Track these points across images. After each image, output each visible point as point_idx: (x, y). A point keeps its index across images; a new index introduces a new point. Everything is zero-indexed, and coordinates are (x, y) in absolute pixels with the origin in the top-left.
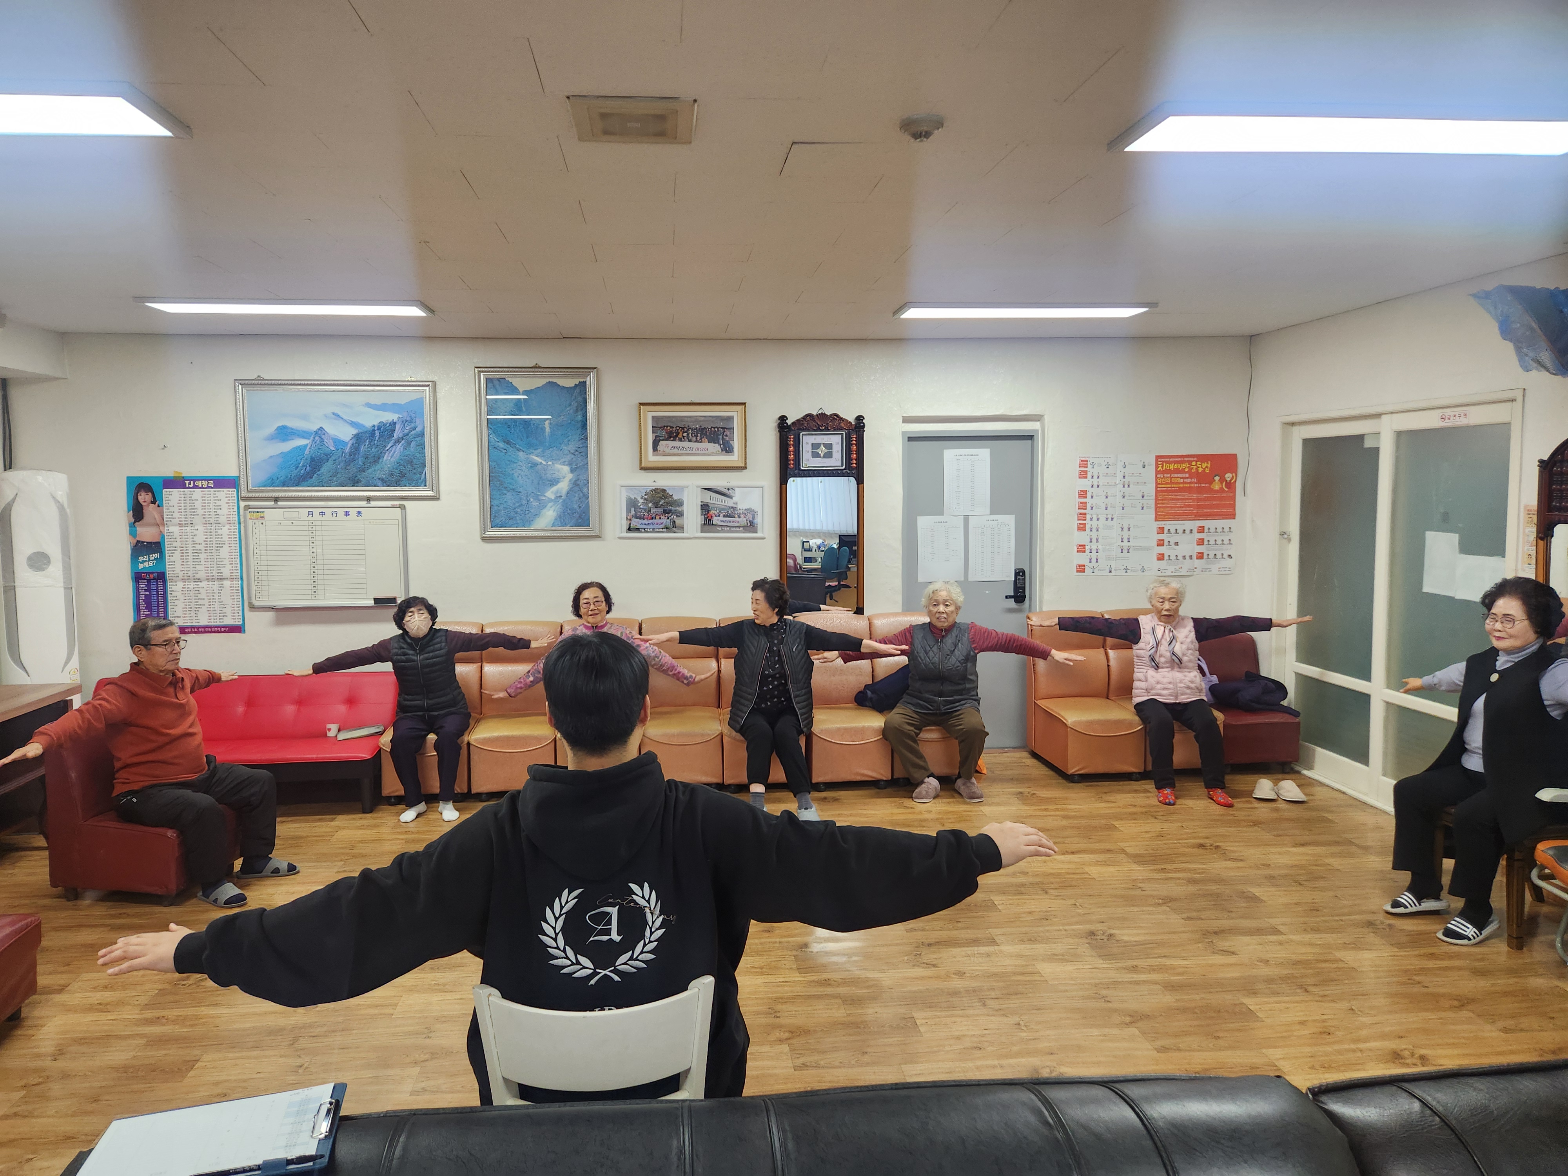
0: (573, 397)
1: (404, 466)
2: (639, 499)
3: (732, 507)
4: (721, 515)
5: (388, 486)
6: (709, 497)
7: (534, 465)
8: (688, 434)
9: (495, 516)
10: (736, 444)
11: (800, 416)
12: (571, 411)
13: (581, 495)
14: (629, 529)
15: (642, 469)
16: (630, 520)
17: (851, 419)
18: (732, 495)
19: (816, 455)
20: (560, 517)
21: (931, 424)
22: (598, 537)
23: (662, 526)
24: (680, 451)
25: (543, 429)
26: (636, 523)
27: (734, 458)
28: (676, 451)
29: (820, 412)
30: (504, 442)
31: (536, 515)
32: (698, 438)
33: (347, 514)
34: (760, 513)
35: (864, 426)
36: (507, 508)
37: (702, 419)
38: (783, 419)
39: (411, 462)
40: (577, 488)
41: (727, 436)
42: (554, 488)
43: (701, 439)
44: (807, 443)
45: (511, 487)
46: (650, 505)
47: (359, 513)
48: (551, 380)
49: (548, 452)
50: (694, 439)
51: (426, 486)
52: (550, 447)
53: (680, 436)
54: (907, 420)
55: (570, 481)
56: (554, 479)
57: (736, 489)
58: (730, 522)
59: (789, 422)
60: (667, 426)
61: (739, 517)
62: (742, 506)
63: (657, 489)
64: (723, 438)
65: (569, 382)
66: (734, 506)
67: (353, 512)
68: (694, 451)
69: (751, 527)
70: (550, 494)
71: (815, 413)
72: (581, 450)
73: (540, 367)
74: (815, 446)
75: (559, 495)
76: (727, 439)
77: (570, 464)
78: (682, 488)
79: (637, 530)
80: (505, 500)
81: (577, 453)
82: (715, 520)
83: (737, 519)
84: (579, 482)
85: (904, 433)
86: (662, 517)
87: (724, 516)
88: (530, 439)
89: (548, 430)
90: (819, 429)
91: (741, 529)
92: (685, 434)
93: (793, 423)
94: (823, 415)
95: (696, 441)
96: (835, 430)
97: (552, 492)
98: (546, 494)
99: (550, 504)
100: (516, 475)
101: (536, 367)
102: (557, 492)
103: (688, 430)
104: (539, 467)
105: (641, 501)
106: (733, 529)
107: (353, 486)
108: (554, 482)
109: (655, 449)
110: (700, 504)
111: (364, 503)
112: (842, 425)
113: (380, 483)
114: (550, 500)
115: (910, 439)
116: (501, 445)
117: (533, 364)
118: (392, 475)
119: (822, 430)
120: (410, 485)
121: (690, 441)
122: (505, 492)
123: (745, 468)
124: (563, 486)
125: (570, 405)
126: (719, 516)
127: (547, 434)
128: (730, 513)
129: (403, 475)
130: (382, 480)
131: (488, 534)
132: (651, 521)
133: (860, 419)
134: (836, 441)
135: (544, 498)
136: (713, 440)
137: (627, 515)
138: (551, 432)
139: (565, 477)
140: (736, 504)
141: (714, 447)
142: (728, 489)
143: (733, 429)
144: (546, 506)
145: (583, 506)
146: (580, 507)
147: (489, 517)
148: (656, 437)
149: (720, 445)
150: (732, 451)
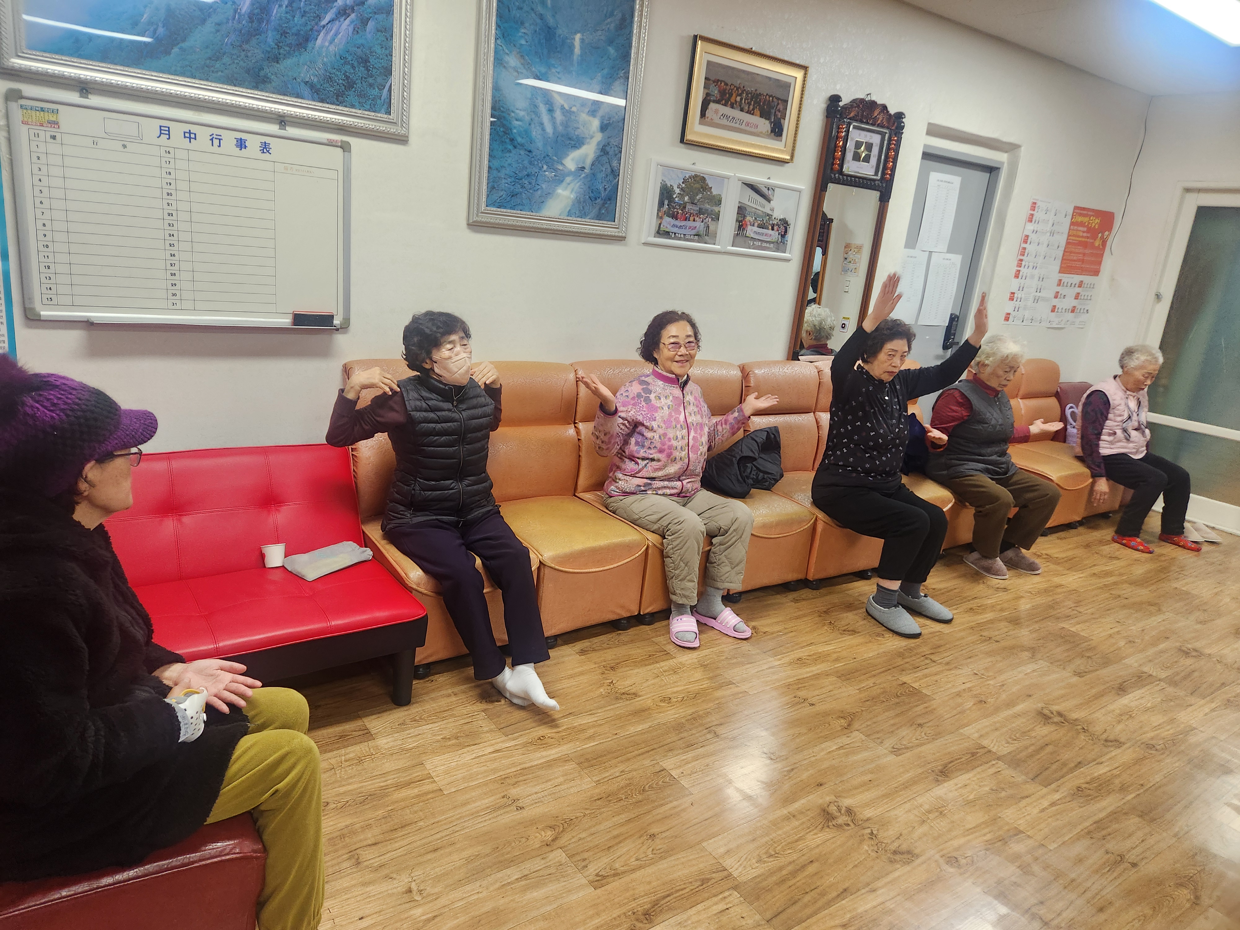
1: (353, 67)
2: (675, 187)
3: (768, 215)
4: (756, 224)
5: (322, 101)
6: (748, 198)
8: (741, 99)
9: (495, 188)
12: (613, 25)
13: (610, 169)
14: (659, 232)
15: (684, 142)
16: (661, 217)
17: (895, 114)
18: (771, 197)
19: (857, 157)
20: (579, 201)
22: (621, 239)
23: (694, 232)
24: (728, 124)
25: (571, 47)
26: (668, 223)
28: (724, 122)
29: (868, 98)
31: (548, 194)
32: (751, 107)
33: (241, 144)
34: (792, 226)
35: (902, 127)
36: (510, 176)
37: (757, 78)
38: (835, 99)
39: (365, 61)
40: (604, 159)
42: (577, 153)
43: (753, 110)
44: (853, 140)
45: (521, 140)
46: (686, 198)
47: (265, 148)
50: (746, 108)
51: (389, 113)
53: (733, 100)
54: (929, 130)
55: (598, 144)
56: (578, 137)
57: (776, 190)
58: (762, 234)
59: (839, 105)
61: (773, 228)
62: (778, 214)
63: (696, 176)
66: (770, 212)
67: (254, 143)
68: (743, 127)
69: (782, 242)
70: (569, 161)
71: (863, 98)
74: (858, 144)
75: (582, 165)
78: (721, 179)
79: (667, 234)
80: (512, 161)
82: (751, 231)
83: (771, 232)
84: (608, 149)
85: (922, 146)
86: (697, 219)
87: (759, 226)
88: (553, 61)
89: (577, 50)
90: (863, 122)
91: (773, 245)
92: (738, 99)
93: (844, 107)
95: (748, 112)
96: (878, 126)
97: (573, 160)
98: (565, 161)
99: (568, 179)
100: (528, 120)
102: (579, 160)
103: (743, 92)
104: (559, 113)
105: (677, 190)
106: (764, 244)
107: (256, 88)
108: (577, 143)
109: (703, 114)
110: (737, 205)
111: (273, 128)
112: (886, 121)
113: (306, 91)
114: (570, 173)
115: (926, 155)
116: (512, 62)
118: (329, 79)
119: (866, 124)
120: (362, 106)
121: (742, 110)
123: (790, 162)
124: (590, 151)
125: (612, 14)
126: (753, 226)
127: (575, 57)
128: (766, 223)
129: (350, 85)
130: (312, 86)
131: (482, 217)
132: (683, 223)
133: (900, 116)
134: (876, 140)
135: (561, 167)
136: (765, 115)
137: (659, 210)
138: (581, 56)
139: (592, 137)
140: (772, 210)
141: (765, 125)
142: (768, 189)
143: (787, 101)
144: (562, 181)
145: (609, 188)
146: (605, 189)
147: (485, 187)
148: (708, 95)
149: (771, 123)
150: (781, 135)
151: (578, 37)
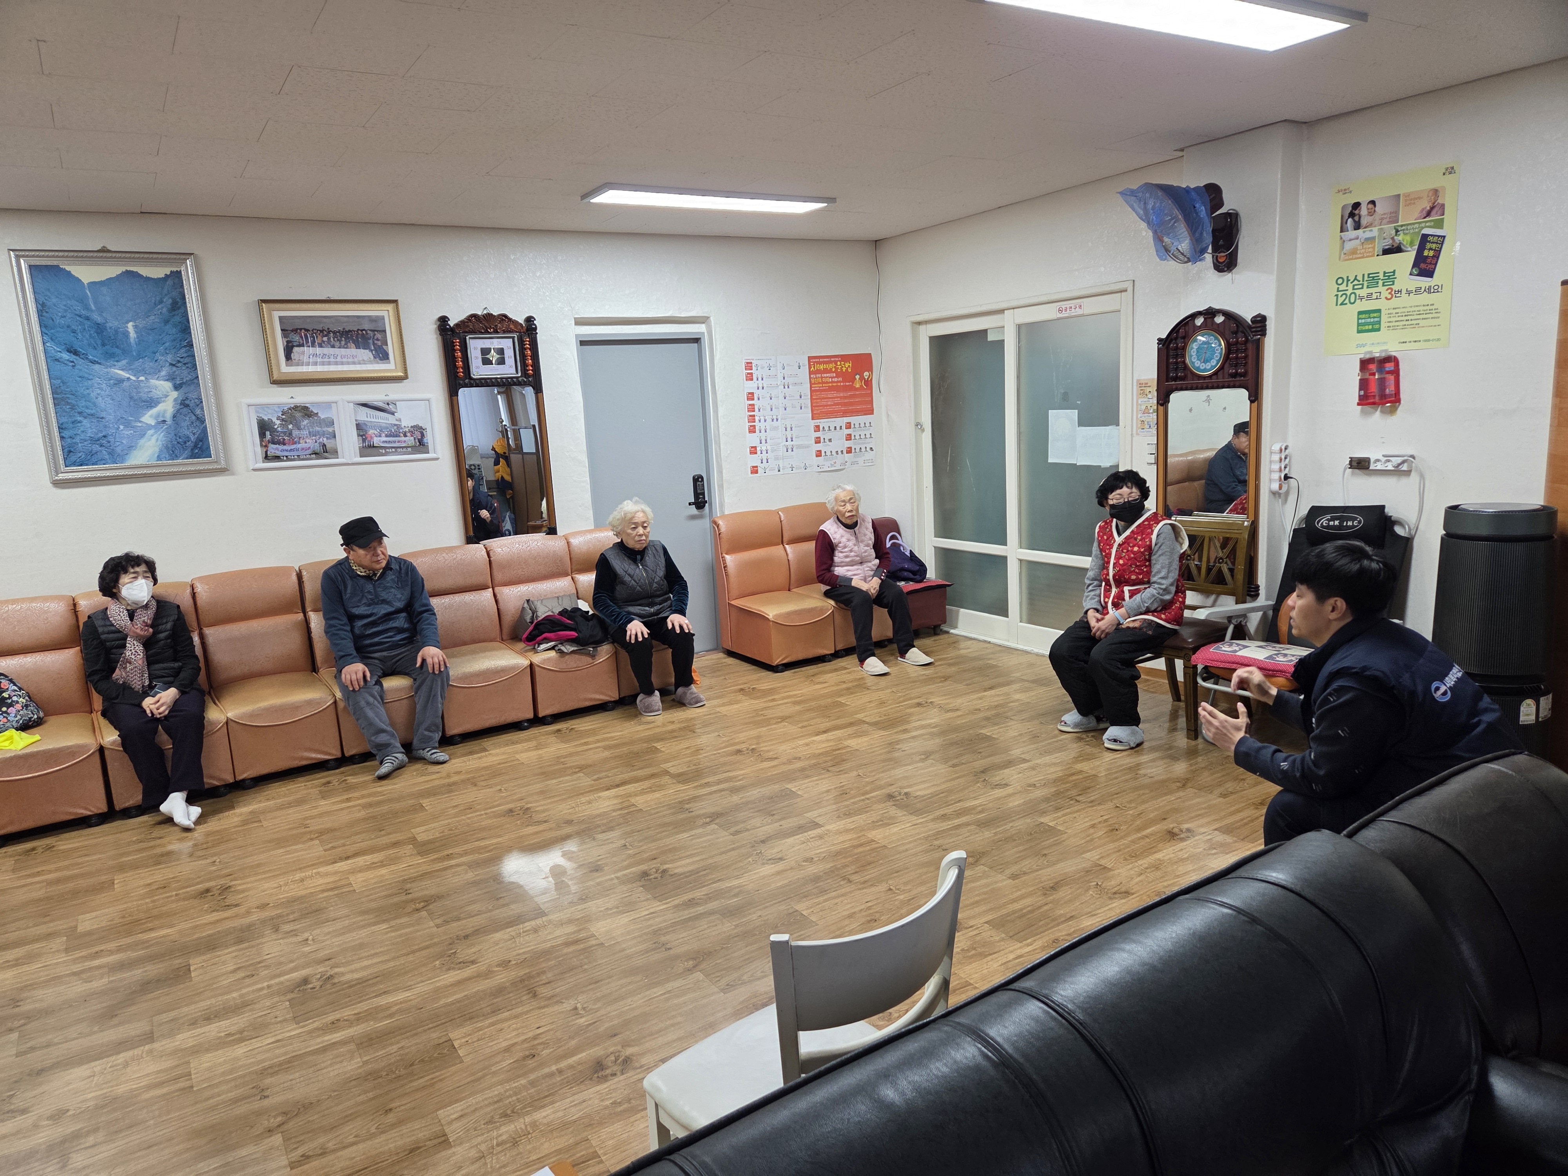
0: (165, 291)
2: (274, 420)
3: (395, 425)
6: (365, 415)
7: (120, 381)
8: (329, 339)
9: (70, 452)
10: (392, 348)
11: (462, 316)
12: (165, 310)
13: (194, 418)
14: (267, 458)
15: (275, 382)
16: (266, 446)
17: (521, 320)
18: (393, 410)
19: (486, 362)
20: (167, 448)
21: (602, 327)
22: (223, 471)
23: (309, 452)
24: (320, 359)
25: (126, 334)
27: (390, 368)
28: (315, 359)
29: (485, 312)
30: (69, 351)
31: (131, 448)
32: (343, 343)
34: (429, 430)
35: (536, 329)
36: (86, 441)
37: (345, 319)
38: (443, 320)
40: (185, 410)
41: (378, 340)
42: (154, 411)
43: (346, 344)
44: (475, 348)
45: (89, 411)
46: (290, 426)
48: (129, 268)
49: (137, 364)
50: (337, 344)
52: (139, 356)
53: (319, 341)
54: (579, 322)
55: (175, 400)
56: (151, 398)
57: (398, 403)
58: (395, 442)
59: (452, 323)
60: (301, 329)
61: (405, 436)
62: (408, 423)
63: (297, 407)
64: (374, 344)
65: (157, 272)
66: (397, 423)
68: (339, 359)
69: (421, 445)
70: (148, 418)
71: (480, 313)
72: (186, 360)
73: (109, 251)
74: (485, 352)
75: (161, 419)
76: (379, 343)
77: (171, 378)
78: (328, 405)
79: (277, 458)
80: (82, 429)
81: (179, 365)
82: (376, 442)
83: (403, 439)
84: (187, 402)
85: (577, 336)
86: (307, 441)
87: (387, 436)
88: (107, 347)
89: (132, 334)
90: (487, 332)
91: (409, 449)
92: (325, 339)
93: (457, 325)
94: (489, 317)
95: (341, 347)
96: (504, 332)
97: (151, 416)
98: (143, 419)
99: (150, 432)
100: (93, 395)
101: (104, 250)
102: (158, 416)
103: (328, 333)
104: (126, 384)
105: (278, 422)
106: (399, 450)
108: (151, 403)
109: (288, 357)
110: (355, 423)
112: (512, 326)
114: (149, 427)
115: (583, 343)
116: (66, 356)
117: (99, 248)
119: (490, 333)
121: (333, 347)
122: (79, 419)
123: (406, 377)
124: (167, 407)
125: (161, 302)
126: (380, 436)
127: (132, 340)
128: (395, 432)
131: (61, 476)
132: (293, 447)
133: (530, 320)
134: (507, 344)
135: (140, 425)
136: (362, 346)
137: (261, 441)
138: (138, 337)
139: (166, 396)
140: (400, 420)
141: (365, 354)
142: (388, 404)
143: (385, 331)
144: (144, 435)
145: (198, 431)
146: (194, 434)
147: (60, 452)
148: (288, 342)
149: (372, 351)
150: (388, 358)
151: (130, 325)
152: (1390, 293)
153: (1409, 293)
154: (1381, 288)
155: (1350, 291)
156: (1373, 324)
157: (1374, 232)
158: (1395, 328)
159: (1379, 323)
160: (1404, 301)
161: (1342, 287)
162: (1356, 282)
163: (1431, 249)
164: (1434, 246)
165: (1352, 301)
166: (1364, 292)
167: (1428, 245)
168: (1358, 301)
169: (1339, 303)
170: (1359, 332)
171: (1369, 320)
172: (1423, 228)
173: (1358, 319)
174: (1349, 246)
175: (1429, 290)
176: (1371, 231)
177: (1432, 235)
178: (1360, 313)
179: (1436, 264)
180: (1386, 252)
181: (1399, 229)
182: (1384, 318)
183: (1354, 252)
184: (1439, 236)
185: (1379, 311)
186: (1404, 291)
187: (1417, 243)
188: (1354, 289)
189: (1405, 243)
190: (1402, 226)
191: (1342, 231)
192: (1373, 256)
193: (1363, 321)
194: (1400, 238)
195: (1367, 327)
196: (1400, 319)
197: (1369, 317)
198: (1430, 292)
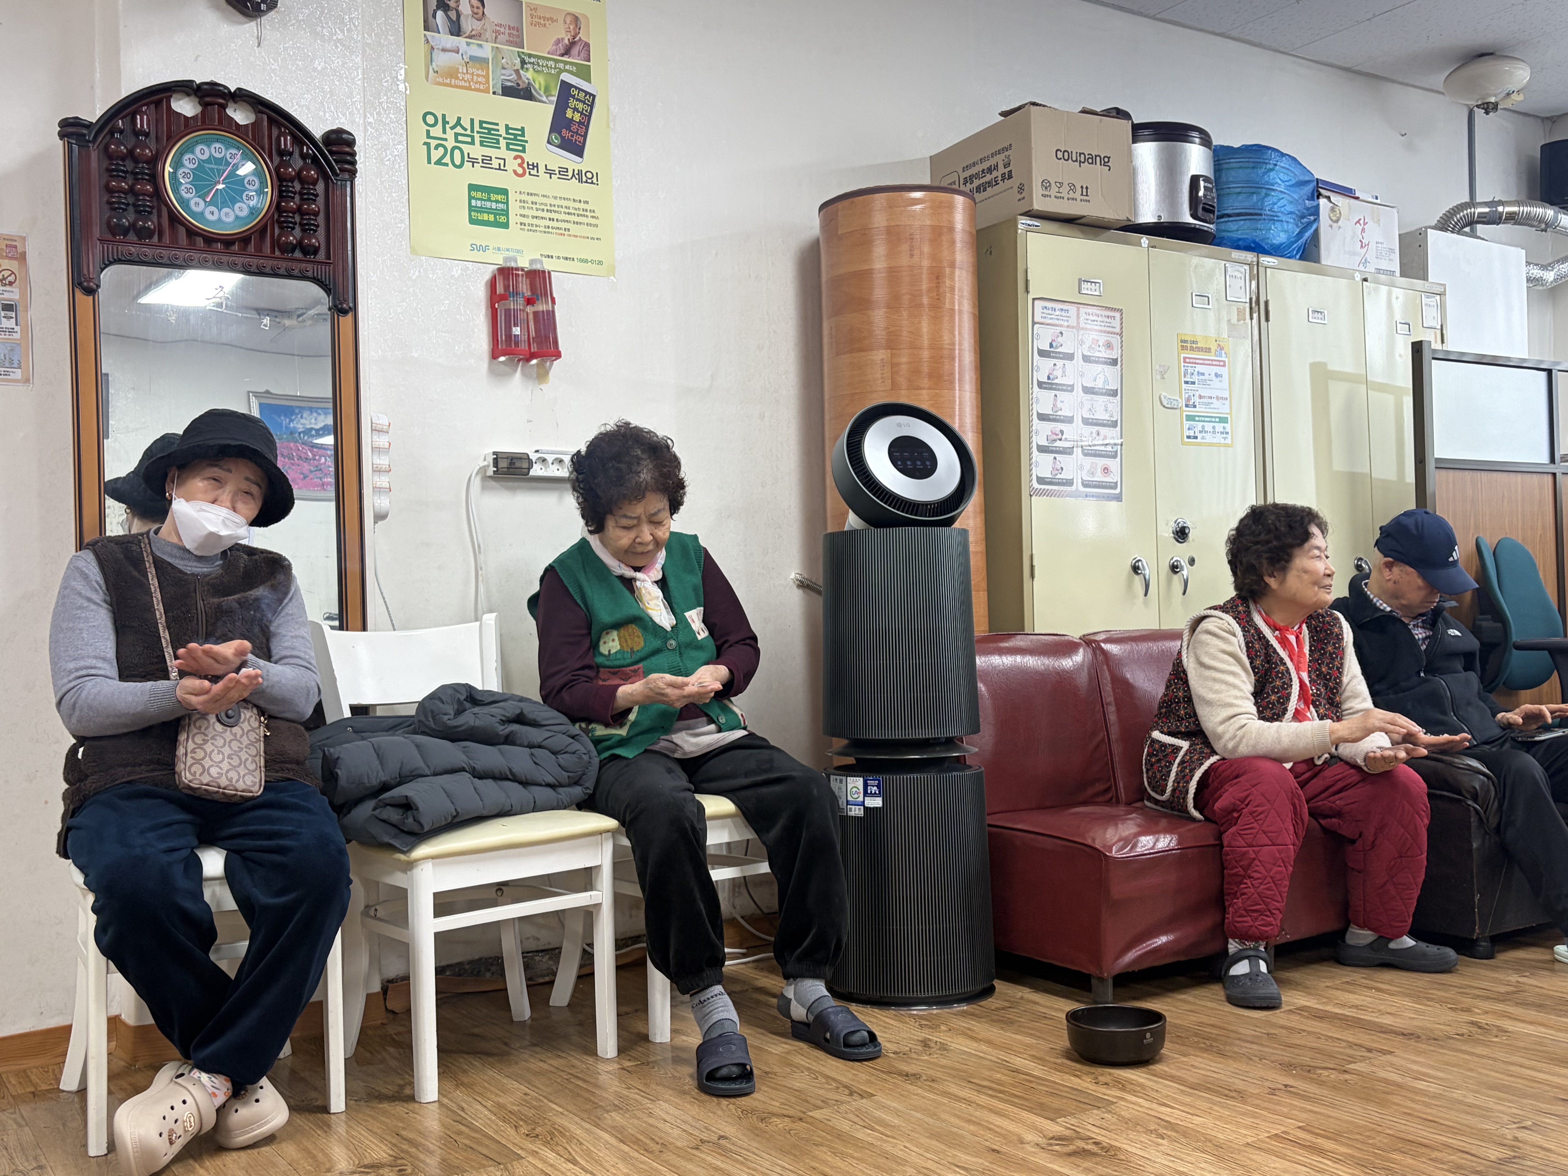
152: (520, 165)
153: (550, 173)
154: (503, 152)
155: (450, 144)
156: (496, 213)
157: (486, 51)
158: (533, 228)
159: (506, 213)
160: (542, 184)
161: (434, 132)
162: (459, 130)
163: (575, 109)
164: (580, 106)
165: (458, 161)
166: (477, 151)
167: (572, 103)
168: (467, 165)
169: (434, 160)
170: (472, 221)
171: (488, 204)
172: (561, 71)
173: (470, 198)
174: (442, 60)
175: (579, 176)
176: (480, 46)
177: (576, 88)
178: (472, 187)
179: (585, 136)
180: (509, 91)
181: (527, 59)
182: (514, 208)
183: (452, 73)
184: (586, 93)
185: (505, 192)
186: (542, 169)
187: (556, 92)
188: (457, 141)
189: (537, 86)
190: (530, 56)
191: (426, 28)
192: (486, 91)
193: (479, 203)
194: (529, 75)
195: (485, 217)
196: (540, 214)
197: (489, 200)
198: (580, 180)
